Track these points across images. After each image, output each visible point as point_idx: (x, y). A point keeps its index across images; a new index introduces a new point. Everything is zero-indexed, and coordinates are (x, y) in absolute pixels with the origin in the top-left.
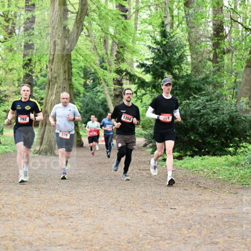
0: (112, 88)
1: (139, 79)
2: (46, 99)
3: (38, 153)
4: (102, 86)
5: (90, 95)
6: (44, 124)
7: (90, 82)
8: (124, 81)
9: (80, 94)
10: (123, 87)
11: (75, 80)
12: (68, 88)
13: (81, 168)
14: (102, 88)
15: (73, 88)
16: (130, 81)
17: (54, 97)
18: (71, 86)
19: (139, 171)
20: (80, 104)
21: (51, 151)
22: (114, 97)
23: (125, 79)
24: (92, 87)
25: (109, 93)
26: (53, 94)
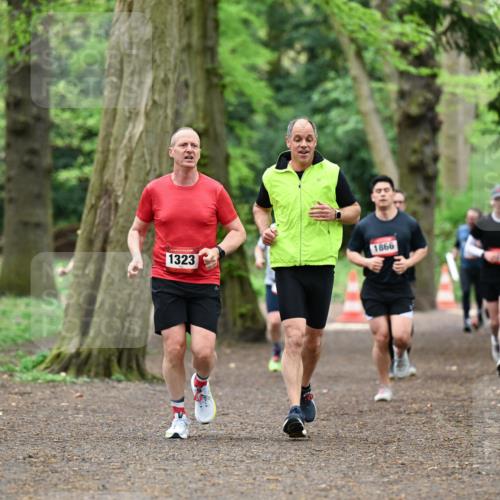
0: (392, 87)
2: (108, 135)
3: (72, 370)
4: (349, 81)
6: (98, 244)
7: (295, 61)
8: (443, 57)
9: (252, 111)
11: (233, 51)
12: (201, 88)
13: (256, 434)
14: (348, 89)
15: (224, 87)
16: (471, 55)
17: (139, 127)
18: (215, 80)
20: (254, 157)
21: (129, 361)
22: (400, 125)
23: (451, 47)
24: (303, 84)
25: (378, 111)
26: (137, 114)
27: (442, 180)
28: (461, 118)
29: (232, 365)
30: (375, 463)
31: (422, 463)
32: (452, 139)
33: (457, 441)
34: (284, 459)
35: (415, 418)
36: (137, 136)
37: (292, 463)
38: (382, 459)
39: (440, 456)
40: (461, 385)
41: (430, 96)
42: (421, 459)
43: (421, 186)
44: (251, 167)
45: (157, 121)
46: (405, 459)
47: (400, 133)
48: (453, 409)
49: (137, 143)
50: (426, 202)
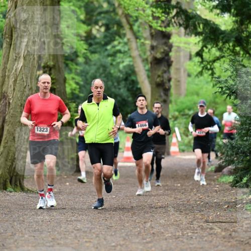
0: (148, 42)
1: (206, 23)
2: (5, 68)
4: (125, 40)
5: (99, 59)
7: (98, 30)
8: (172, 29)
9: (77, 56)
10: (171, 41)
13: (80, 218)
14: (126, 44)
16: (186, 28)
19: (205, 225)
20: (78, 79)
21: (16, 182)
22: (151, 63)
23: (177, 25)
24: (103, 43)
25: (140, 56)
26: (19, 57)
27: (173, 91)
28: (182, 59)
29: (68, 184)
30: (139, 233)
31: (163, 233)
32: (178, 70)
33: (181, 222)
34: (93, 231)
35: (160, 210)
36: (20, 68)
37: (98, 233)
38: (143, 231)
39: (172, 229)
40: (183, 194)
41: (166, 48)
42: (162, 230)
43: (162, 94)
44: (77, 83)
45: (30, 61)
46: (154, 231)
47: (151, 67)
48: (178, 205)
49: (20, 72)
50: (165, 102)
